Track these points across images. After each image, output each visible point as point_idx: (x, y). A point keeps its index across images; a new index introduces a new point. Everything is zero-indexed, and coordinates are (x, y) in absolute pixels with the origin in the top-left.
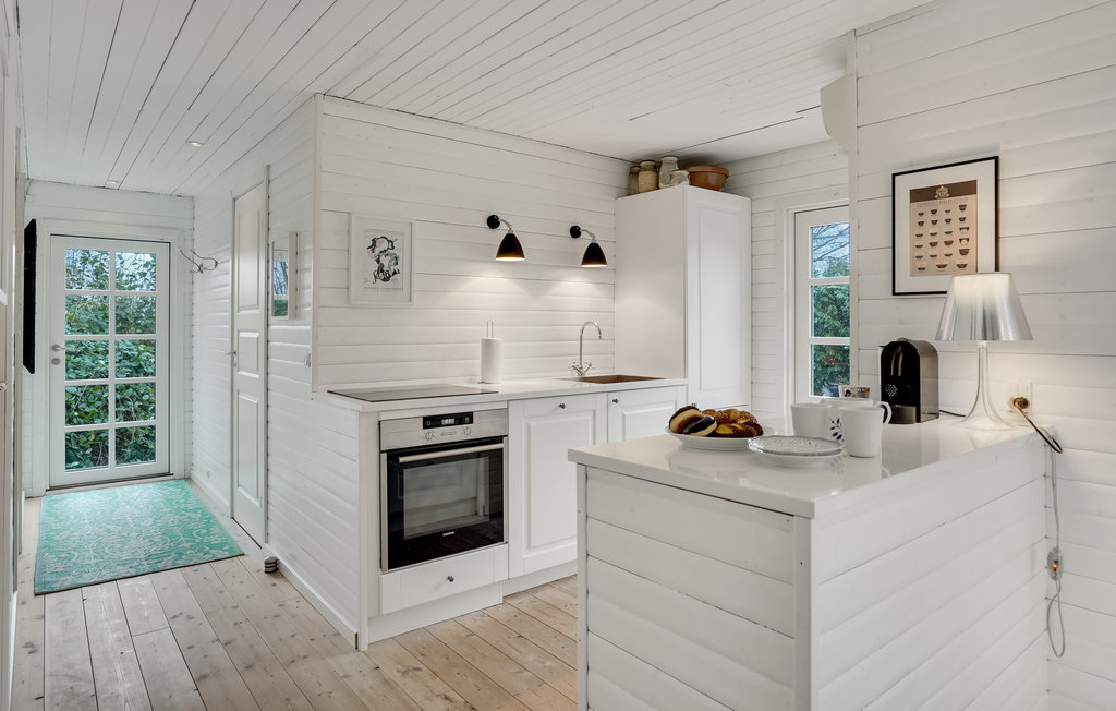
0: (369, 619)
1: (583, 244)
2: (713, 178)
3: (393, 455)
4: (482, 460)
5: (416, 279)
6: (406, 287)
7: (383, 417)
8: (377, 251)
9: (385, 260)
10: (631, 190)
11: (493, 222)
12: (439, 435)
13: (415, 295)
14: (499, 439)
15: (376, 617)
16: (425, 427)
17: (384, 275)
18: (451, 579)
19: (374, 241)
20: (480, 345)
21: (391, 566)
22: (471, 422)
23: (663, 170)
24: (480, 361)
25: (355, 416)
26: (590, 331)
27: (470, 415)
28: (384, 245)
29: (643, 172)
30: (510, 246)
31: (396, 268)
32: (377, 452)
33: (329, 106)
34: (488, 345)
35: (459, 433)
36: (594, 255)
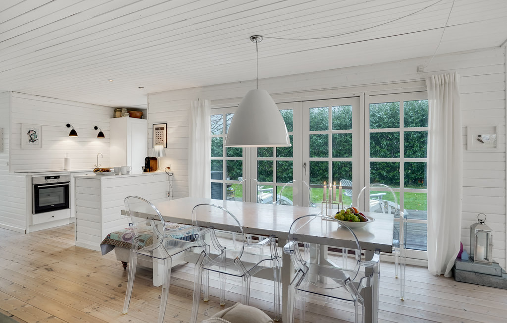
0: (29, 226)
1: (98, 131)
2: (138, 114)
3: (36, 186)
4: (63, 188)
5: (43, 142)
6: (40, 144)
7: (33, 176)
8: (30, 134)
9: (33, 136)
10: (115, 117)
11: (68, 126)
12: (49, 181)
13: (43, 146)
14: (68, 182)
15: (31, 226)
16: (45, 179)
17: (32, 140)
18: (53, 217)
19: (29, 131)
20: (64, 160)
21: (35, 213)
22: (59, 178)
23: (123, 112)
24: (64, 164)
25: (24, 177)
26: (100, 156)
27: (59, 176)
28: (33, 132)
29: (117, 111)
30: (73, 133)
31: (36, 139)
32: (31, 185)
33: (14, 94)
34: (66, 160)
35: (56, 181)
36: (101, 135)
